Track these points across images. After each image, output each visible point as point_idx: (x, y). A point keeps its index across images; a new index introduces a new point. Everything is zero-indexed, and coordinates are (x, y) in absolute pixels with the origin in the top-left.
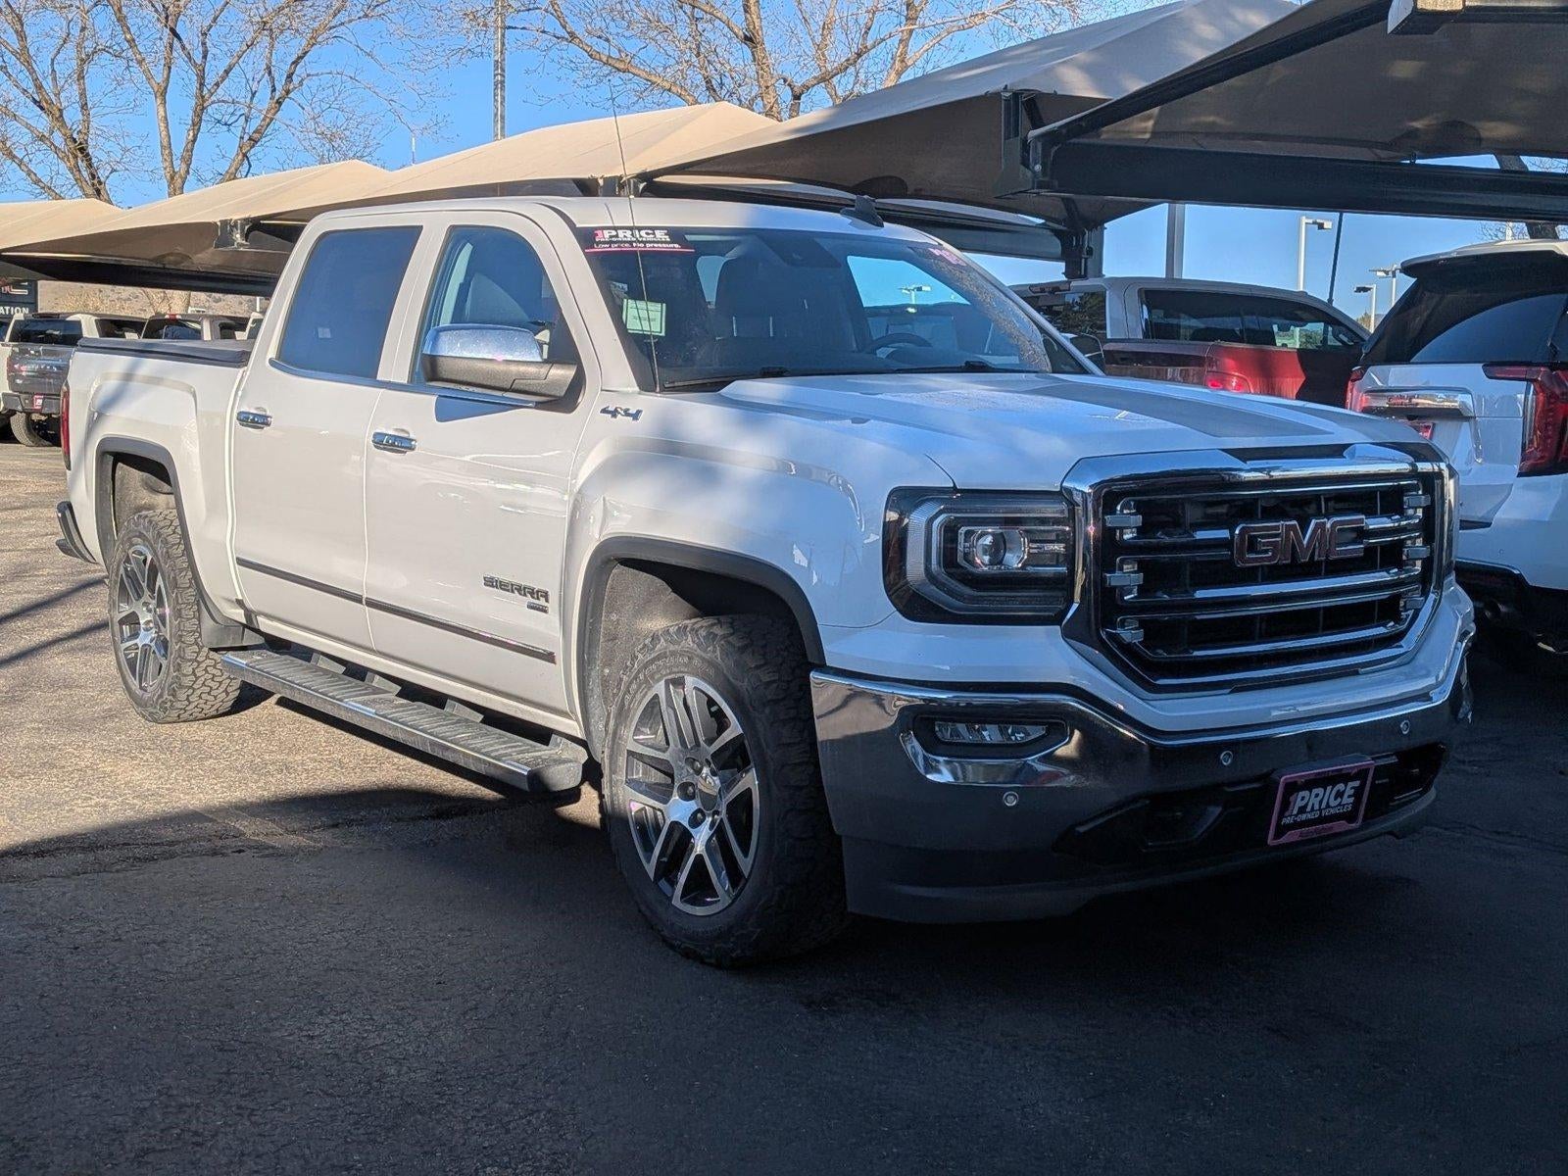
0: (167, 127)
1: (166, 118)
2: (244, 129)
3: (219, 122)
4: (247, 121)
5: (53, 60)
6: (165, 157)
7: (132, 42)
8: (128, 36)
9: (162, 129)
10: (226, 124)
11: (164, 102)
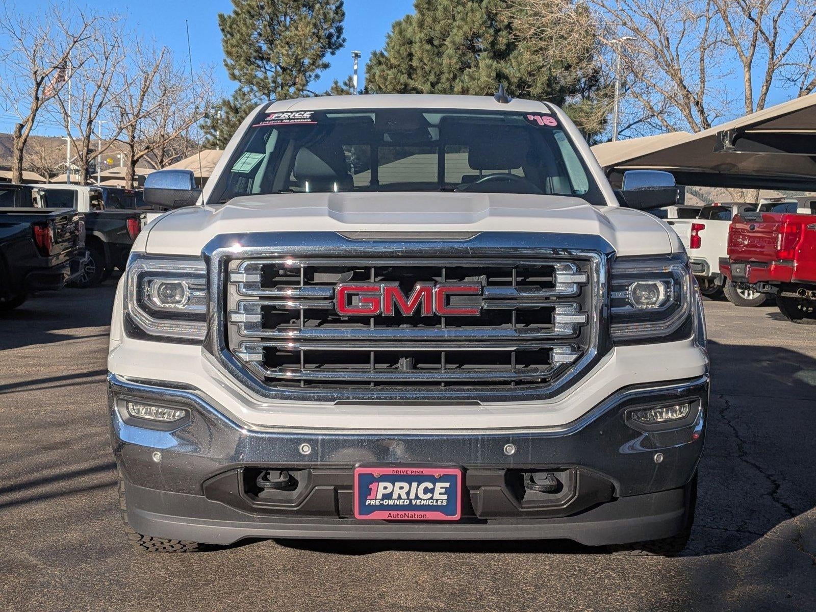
0: (750, 86)
1: (750, 79)
2: (803, 82)
3: (789, 79)
4: (806, 76)
5: (677, 48)
6: (747, 104)
7: (731, 33)
8: (729, 29)
9: (747, 86)
10: (793, 80)
11: (749, 70)
